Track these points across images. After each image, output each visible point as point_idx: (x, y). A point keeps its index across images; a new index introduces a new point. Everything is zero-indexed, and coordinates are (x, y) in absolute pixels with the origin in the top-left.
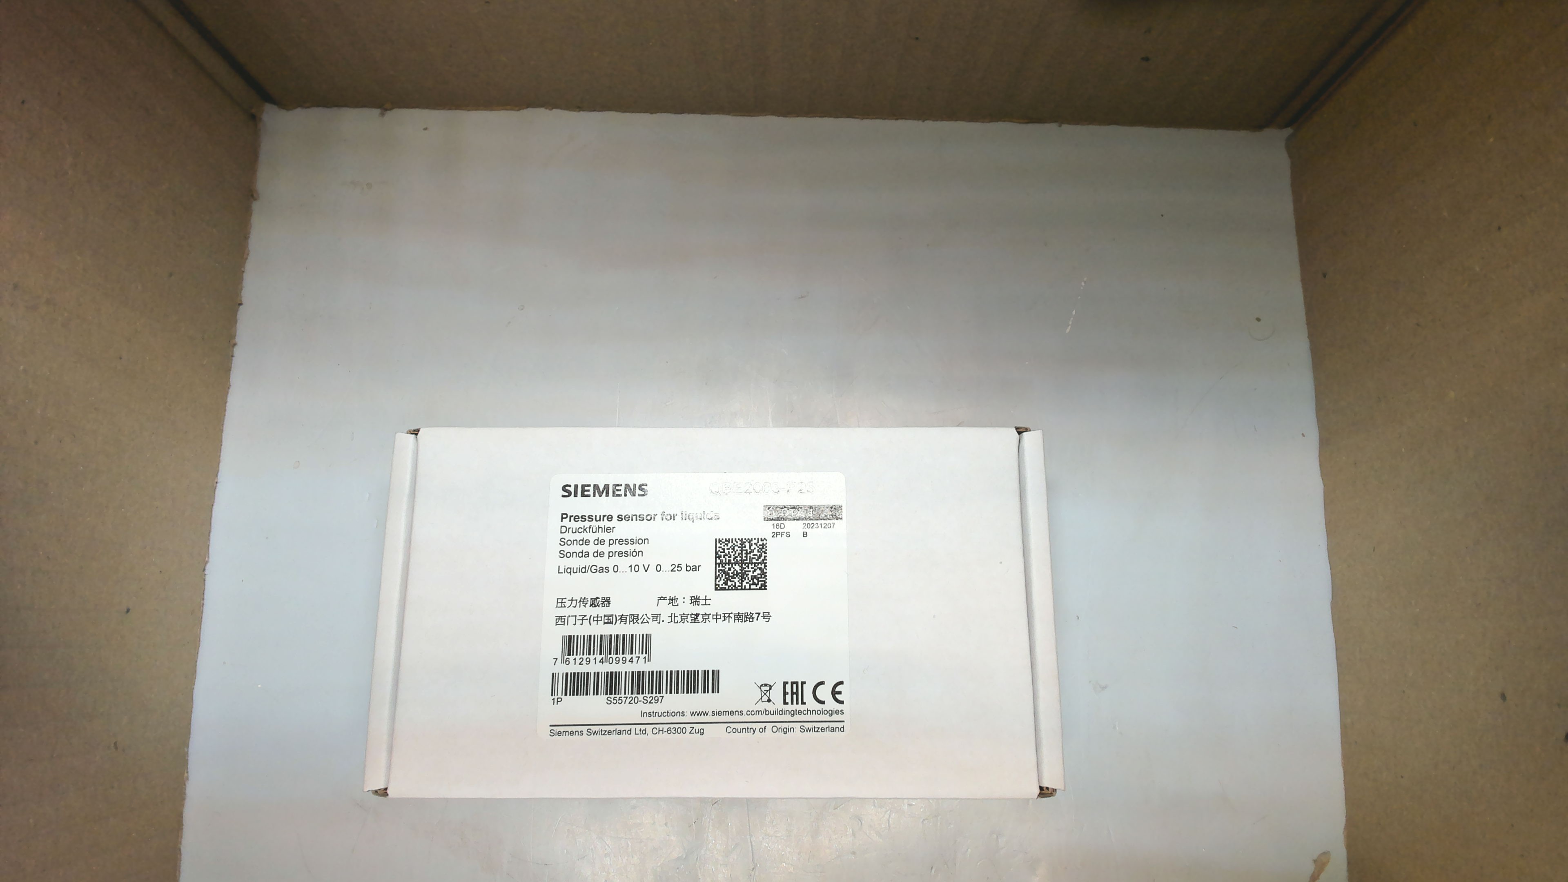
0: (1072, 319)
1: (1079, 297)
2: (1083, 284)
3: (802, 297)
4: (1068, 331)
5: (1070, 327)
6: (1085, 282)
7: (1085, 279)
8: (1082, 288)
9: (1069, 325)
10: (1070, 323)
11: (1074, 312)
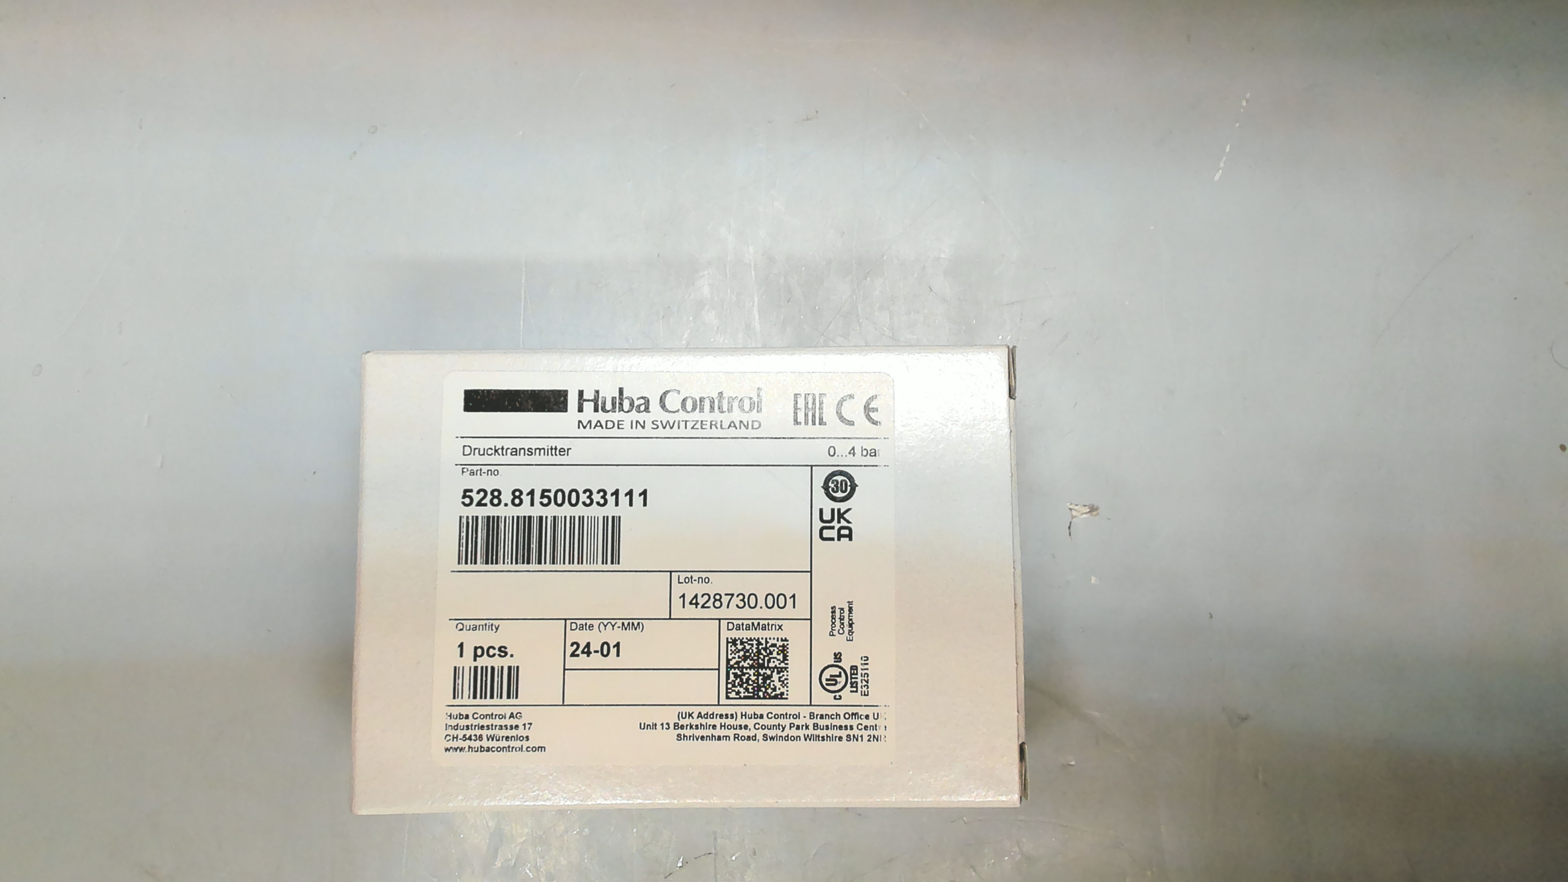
0: (1224, 158)
1: (1237, 125)
2: (1244, 103)
3: (808, 119)
4: (1217, 177)
5: (1220, 171)
6: (1247, 103)
7: (1248, 95)
8: (1242, 110)
9: (1220, 169)
10: (1222, 165)
11: (1228, 149)
